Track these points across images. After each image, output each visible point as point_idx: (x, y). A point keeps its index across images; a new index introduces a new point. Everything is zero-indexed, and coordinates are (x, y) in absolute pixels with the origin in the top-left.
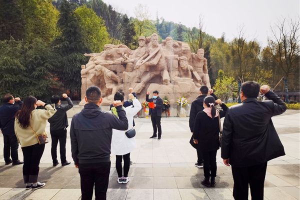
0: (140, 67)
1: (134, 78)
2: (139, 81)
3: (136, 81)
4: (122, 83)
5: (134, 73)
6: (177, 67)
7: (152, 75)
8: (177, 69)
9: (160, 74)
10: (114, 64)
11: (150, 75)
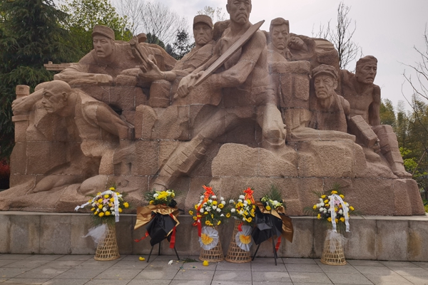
0: (193, 93)
1: (170, 123)
2: (187, 134)
3: (178, 134)
4: (133, 138)
5: (172, 110)
6: (307, 96)
7: (229, 120)
8: (306, 104)
9: (255, 116)
10: (112, 84)
11: (223, 118)
